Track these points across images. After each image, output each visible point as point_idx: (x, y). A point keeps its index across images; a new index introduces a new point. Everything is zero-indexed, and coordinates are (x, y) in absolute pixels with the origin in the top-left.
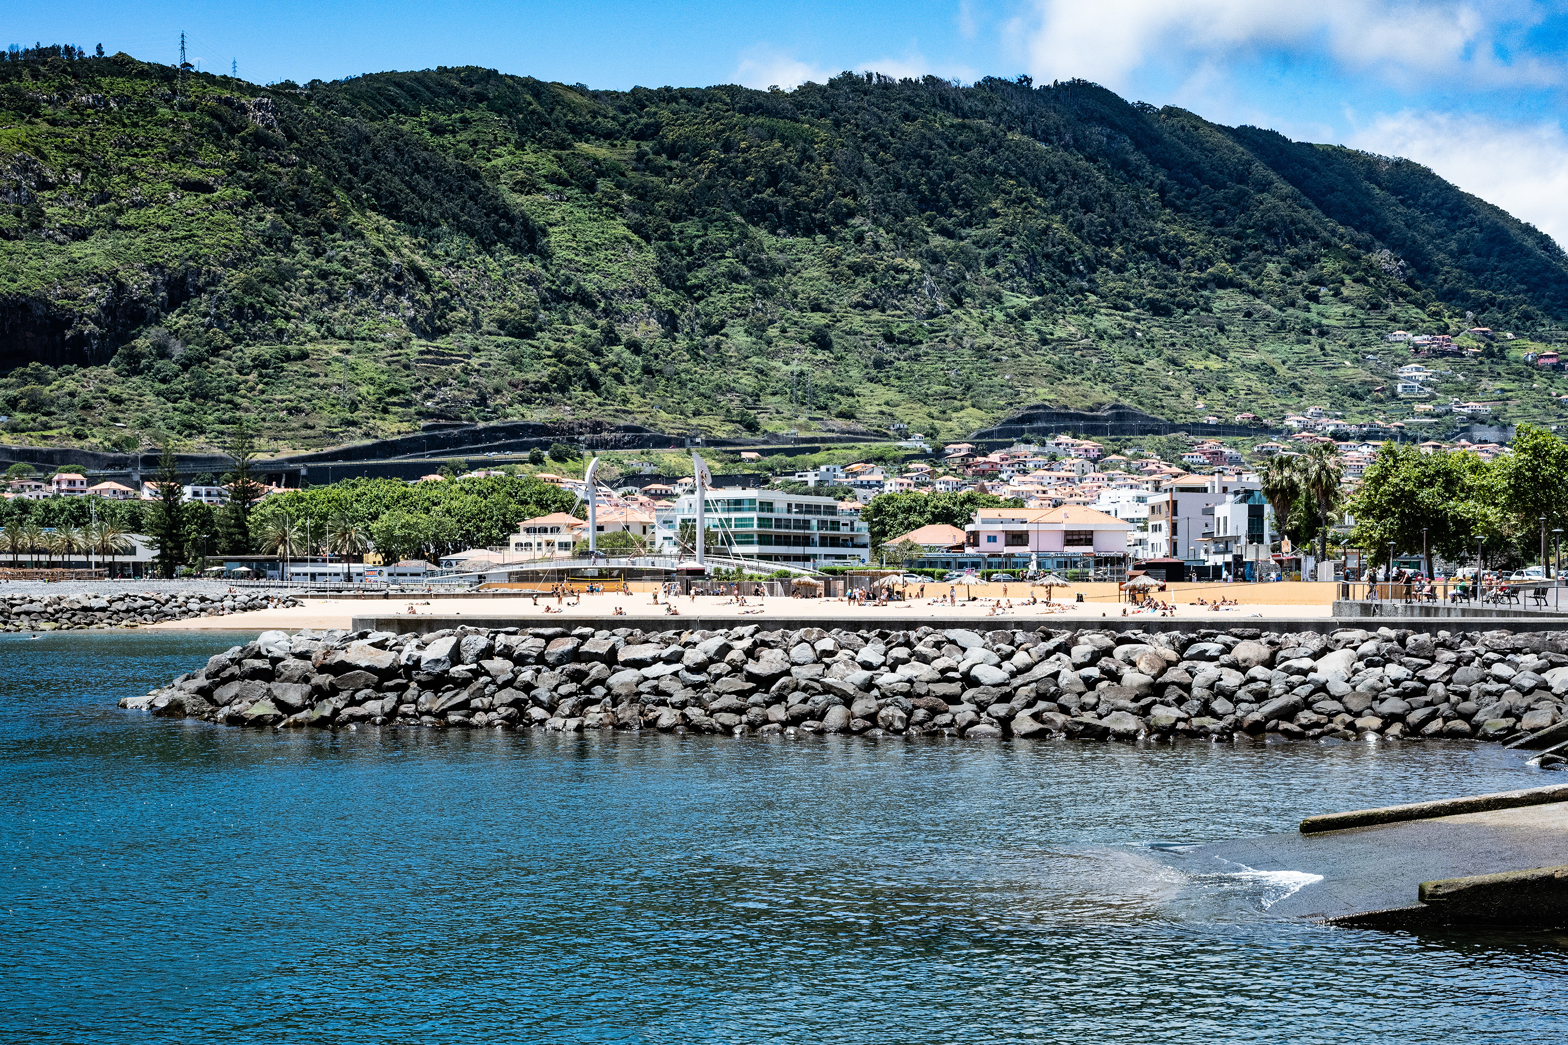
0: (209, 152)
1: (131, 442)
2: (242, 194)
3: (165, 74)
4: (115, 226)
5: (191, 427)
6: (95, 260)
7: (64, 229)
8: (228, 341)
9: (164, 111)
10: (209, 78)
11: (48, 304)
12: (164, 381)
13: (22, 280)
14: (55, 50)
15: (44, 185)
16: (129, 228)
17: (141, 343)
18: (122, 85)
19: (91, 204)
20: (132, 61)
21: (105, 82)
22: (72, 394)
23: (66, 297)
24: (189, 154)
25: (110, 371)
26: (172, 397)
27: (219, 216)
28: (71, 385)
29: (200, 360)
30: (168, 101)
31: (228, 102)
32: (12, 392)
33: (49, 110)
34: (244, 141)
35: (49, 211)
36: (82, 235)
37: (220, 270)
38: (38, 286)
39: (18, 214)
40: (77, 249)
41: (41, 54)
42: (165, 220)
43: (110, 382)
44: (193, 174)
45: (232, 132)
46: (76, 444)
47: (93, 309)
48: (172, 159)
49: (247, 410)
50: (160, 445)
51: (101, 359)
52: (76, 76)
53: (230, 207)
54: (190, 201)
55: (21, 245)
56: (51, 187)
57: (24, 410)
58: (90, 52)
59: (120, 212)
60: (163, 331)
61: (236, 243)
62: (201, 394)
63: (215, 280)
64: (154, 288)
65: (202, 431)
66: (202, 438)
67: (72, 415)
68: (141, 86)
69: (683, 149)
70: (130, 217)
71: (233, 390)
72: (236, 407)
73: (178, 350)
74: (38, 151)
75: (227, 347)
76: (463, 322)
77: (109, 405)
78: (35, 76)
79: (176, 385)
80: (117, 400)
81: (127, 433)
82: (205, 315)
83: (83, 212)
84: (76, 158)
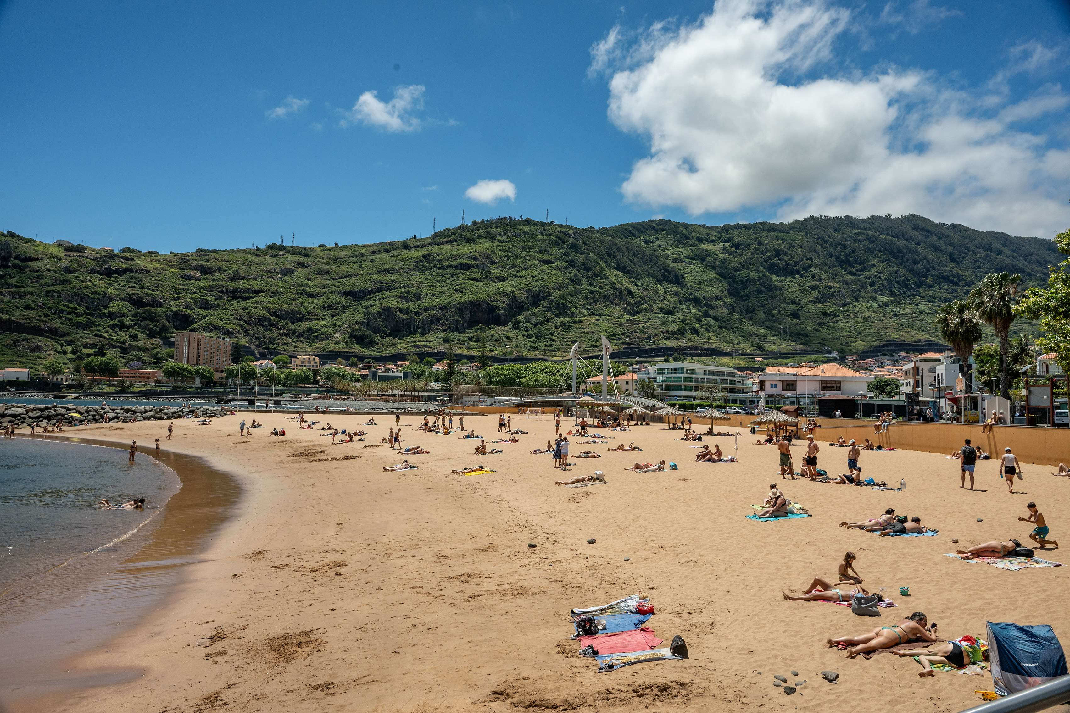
0: (554, 249)
1: (510, 353)
2: (564, 264)
3: (543, 224)
4: (516, 276)
5: (534, 347)
6: (507, 288)
7: (497, 278)
8: (552, 316)
9: (540, 237)
10: (560, 226)
11: (488, 304)
12: (527, 331)
13: (479, 296)
14: (506, 218)
15: (493, 263)
16: (521, 277)
17: (520, 318)
18: (526, 228)
19: (509, 269)
20: (531, 220)
21: (520, 228)
22: (492, 336)
23: (495, 301)
24: (546, 251)
25: (507, 328)
26: (529, 337)
27: (554, 272)
28: (492, 332)
29: (541, 323)
30: (542, 233)
31: (564, 233)
32: (471, 335)
33: (499, 238)
34: (568, 246)
35: (493, 272)
36: (504, 280)
37: (552, 291)
38: (485, 297)
39: (482, 273)
40: (501, 285)
41: (500, 220)
42: (534, 274)
43: (507, 331)
44: (547, 257)
45: (564, 243)
46: (491, 354)
47: (503, 305)
48: (540, 253)
49: (556, 341)
50: (521, 354)
51: (505, 324)
52: (511, 226)
53: (559, 269)
54: (545, 267)
55: (481, 283)
56: (496, 263)
57: (474, 342)
58: (518, 218)
59: (519, 271)
60: (530, 313)
61: (559, 281)
62: (540, 336)
63: (550, 294)
64: (527, 298)
65: (537, 349)
66: (537, 352)
67: (491, 343)
68: (533, 228)
69: (741, 245)
70: (522, 273)
71: (552, 334)
72: (552, 340)
73: (534, 320)
74: (492, 252)
75: (552, 319)
76: (646, 309)
77: (505, 339)
78: (497, 227)
79: (530, 332)
80: (508, 338)
81: (509, 350)
82: (545, 307)
83: (505, 272)
84: (506, 253)
